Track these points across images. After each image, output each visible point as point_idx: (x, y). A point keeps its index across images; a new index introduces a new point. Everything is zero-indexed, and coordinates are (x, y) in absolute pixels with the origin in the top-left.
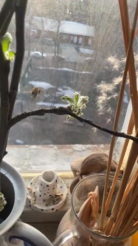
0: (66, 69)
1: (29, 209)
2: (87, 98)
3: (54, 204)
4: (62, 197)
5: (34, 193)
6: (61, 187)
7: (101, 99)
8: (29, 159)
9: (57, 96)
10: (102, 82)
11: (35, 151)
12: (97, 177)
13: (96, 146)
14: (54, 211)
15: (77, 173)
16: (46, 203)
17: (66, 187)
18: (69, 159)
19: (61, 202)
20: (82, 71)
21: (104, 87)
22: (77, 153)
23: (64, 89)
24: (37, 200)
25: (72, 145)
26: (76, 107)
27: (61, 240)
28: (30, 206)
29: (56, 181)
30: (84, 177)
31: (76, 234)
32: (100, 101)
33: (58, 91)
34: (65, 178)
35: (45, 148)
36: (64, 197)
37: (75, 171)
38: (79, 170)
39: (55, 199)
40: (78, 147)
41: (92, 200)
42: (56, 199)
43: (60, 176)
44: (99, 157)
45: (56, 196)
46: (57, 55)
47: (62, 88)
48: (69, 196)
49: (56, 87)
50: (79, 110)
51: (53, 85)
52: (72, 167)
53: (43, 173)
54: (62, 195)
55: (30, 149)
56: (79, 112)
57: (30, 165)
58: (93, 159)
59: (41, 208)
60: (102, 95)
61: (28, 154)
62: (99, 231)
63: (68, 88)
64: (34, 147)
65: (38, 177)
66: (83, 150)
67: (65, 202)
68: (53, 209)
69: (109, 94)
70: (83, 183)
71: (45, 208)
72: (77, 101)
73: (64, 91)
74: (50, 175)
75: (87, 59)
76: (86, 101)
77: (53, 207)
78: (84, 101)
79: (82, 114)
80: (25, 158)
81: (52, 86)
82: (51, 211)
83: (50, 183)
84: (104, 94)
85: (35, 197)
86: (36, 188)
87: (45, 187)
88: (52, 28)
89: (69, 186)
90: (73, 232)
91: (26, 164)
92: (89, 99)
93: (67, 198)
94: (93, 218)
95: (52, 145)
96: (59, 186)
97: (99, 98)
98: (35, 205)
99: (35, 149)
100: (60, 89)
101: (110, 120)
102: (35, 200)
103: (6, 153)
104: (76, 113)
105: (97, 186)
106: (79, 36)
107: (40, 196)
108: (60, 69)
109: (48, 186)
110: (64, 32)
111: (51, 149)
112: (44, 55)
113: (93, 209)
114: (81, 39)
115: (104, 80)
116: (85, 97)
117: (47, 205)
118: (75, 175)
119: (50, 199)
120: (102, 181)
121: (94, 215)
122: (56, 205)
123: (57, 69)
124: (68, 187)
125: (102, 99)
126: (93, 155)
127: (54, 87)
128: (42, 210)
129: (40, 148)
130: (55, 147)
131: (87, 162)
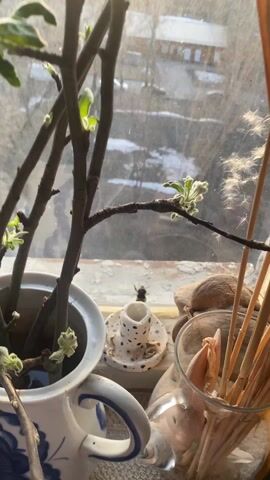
0: (167, 113)
1: (103, 365)
2: (205, 184)
3: (144, 358)
4: (158, 347)
5: (112, 339)
6: (157, 332)
7: (230, 183)
8: (101, 283)
9: (147, 166)
10: (233, 154)
11: (109, 269)
12: (219, 316)
13: (220, 264)
14: (145, 369)
15: (185, 309)
16: (131, 356)
17: (165, 332)
18: (170, 286)
19: (155, 356)
20: (199, 118)
21: (237, 163)
22: (185, 276)
23: (161, 153)
24: (117, 351)
25: (176, 262)
26: (187, 200)
27: (157, 408)
28: (105, 359)
29: (149, 320)
30: (197, 315)
31: (182, 401)
32: (229, 187)
33: (150, 157)
34: (164, 317)
35: (128, 266)
36: (162, 349)
37: (180, 305)
38: (189, 303)
39: (147, 350)
40: (187, 265)
41: (209, 350)
42: (149, 350)
43: (156, 314)
44: (224, 283)
45: (149, 345)
46: (149, 85)
47: (158, 151)
48: (169, 347)
49: (146, 149)
50: (192, 204)
51: (141, 145)
52: (176, 298)
53: (126, 306)
54: (159, 344)
55: (102, 267)
56: (192, 208)
57: (101, 293)
58: (213, 286)
59: (123, 364)
60: (232, 177)
61: (98, 275)
62: (219, 398)
63: (170, 150)
64: (109, 262)
65: (119, 313)
66: (197, 272)
67: (164, 356)
68: (143, 367)
69: (244, 174)
70: (195, 323)
71: (129, 364)
72: (189, 190)
73: (161, 158)
74: (139, 309)
75: (210, 92)
76: (204, 190)
77: (143, 362)
78: (200, 190)
79: (197, 210)
80: (93, 281)
81: (137, 148)
82: (141, 370)
83: (139, 323)
84: (236, 175)
85: (114, 345)
86: (115, 331)
87: (131, 328)
88: (140, 31)
89: (171, 331)
90: (177, 398)
91: (96, 291)
92: (209, 187)
93: (167, 349)
94: (209, 379)
95: (140, 261)
96: (153, 329)
97: (228, 181)
98: (114, 359)
99: (110, 266)
100: (154, 154)
101: (245, 219)
102: (113, 350)
103: (78, 270)
104: (187, 210)
105: (218, 330)
106: (193, 47)
107: (122, 344)
108: (154, 113)
109: (135, 327)
110: (166, 39)
111: (139, 267)
112: (125, 86)
113: (211, 364)
114: (198, 53)
115: (237, 151)
116: (202, 183)
117: (132, 360)
118: (182, 312)
119: (137, 350)
120: (226, 322)
121: (212, 373)
122: (148, 360)
123: (149, 113)
124: (169, 333)
125: (232, 183)
126: (214, 279)
127: (143, 149)
128: (125, 367)
129: (118, 264)
130: (147, 264)
131: (203, 291)
